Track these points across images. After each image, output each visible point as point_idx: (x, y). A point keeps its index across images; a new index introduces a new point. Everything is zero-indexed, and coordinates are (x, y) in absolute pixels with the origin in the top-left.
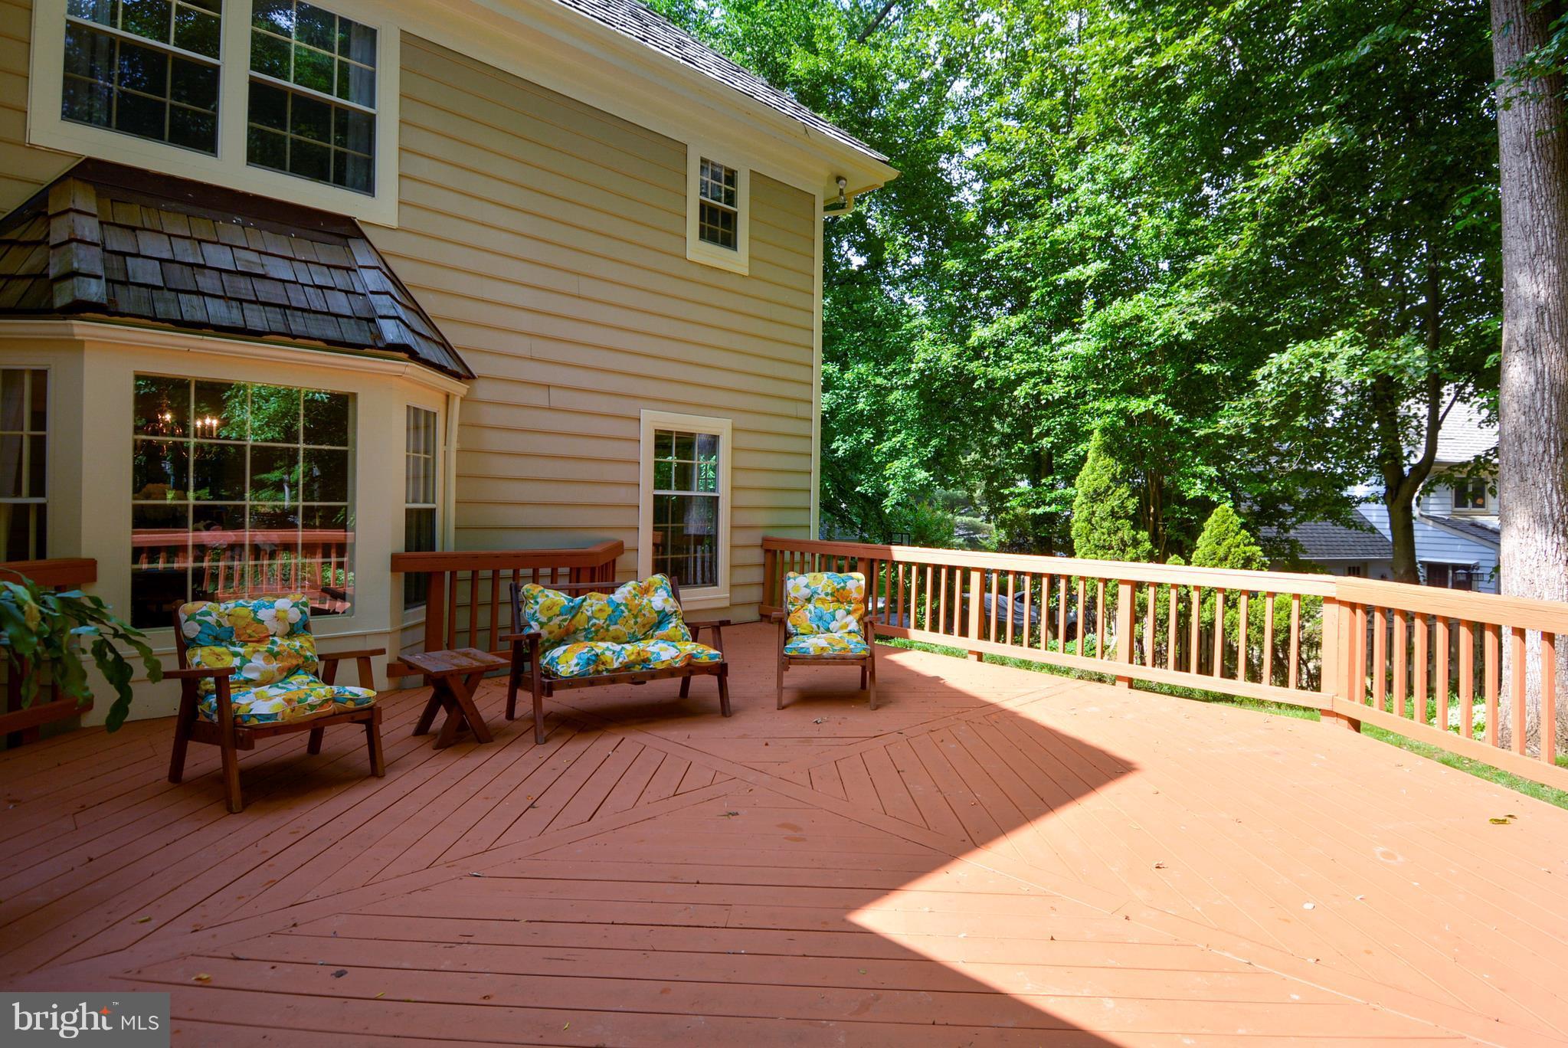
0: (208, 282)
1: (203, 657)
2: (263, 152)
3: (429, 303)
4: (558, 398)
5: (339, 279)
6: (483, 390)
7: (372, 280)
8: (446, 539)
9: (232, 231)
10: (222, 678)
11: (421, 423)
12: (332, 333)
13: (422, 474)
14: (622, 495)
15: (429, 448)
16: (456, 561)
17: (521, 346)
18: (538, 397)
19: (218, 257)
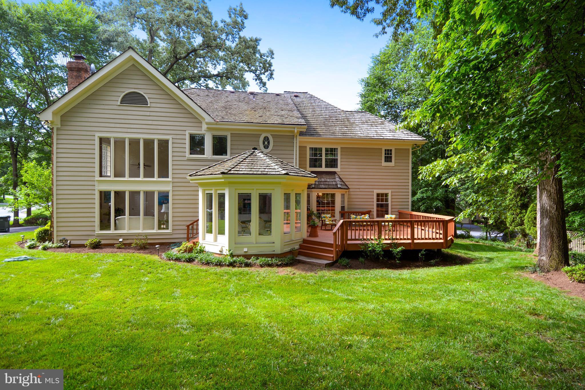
0: (322, 183)
1: (323, 219)
2: (327, 166)
3: (344, 180)
4: (361, 190)
5: (334, 180)
6: (351, 190)
7: (337, 179)
8: (346, 209)
9: (324, 176)
10: (325, 220)
11: (343, 195)
12: (333, 187)
13: (343, 202)
14: (371, 203)
15: (344, 198)
16: (347, 212)
17: (355, 183)
18: (358, 190)
19: (323, 180)
